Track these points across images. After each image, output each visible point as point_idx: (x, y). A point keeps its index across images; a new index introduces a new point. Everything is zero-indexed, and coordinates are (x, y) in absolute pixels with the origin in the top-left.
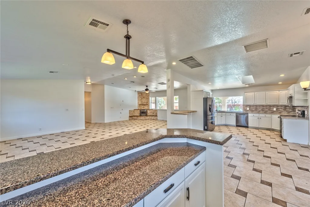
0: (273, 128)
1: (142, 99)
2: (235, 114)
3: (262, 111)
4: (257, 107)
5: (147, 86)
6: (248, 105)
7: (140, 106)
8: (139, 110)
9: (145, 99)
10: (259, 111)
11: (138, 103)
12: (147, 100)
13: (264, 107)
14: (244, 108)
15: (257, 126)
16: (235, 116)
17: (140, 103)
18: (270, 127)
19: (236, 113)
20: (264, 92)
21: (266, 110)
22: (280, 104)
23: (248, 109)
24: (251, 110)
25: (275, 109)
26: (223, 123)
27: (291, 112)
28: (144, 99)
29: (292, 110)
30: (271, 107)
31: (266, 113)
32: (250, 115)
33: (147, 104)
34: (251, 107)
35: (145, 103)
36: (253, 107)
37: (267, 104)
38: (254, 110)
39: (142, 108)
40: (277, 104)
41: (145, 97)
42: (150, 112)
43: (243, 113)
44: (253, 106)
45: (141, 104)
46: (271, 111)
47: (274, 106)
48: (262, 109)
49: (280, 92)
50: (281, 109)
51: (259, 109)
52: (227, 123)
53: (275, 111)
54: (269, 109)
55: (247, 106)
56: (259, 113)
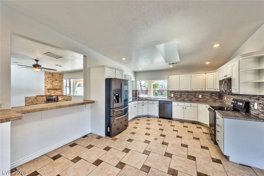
0: (199, 121)
1: (52, 82)
2: (158, 102)
3: (187, 98)
4: (182, 94)
5: (37, 61)
6: (173, 91)
7: (49, 91)
8: (44, 97)
9: (58, 82)
10: (184, 99)
11: (45, 87)
12: (60, 83)
13: (189, 94)
14: (168, 94)
15: (182, 118)
16: (158, 105)
17: (49, 86)
18: (196, 120)
19: (160, 101)
20: (189, 75)
21: (191, 97)
22: (207, 90)
23: (172, 95)
24: (176, 97)
25: (200, 96)
26: (145, 113)
27: (217, 99)
28: (56, 82)
29: (218, 97)
30: (197, 94)
31: (191, 101)
32: (174, 104)
33: (61, 89)
34: (176, 93)
35: (58, 88)
36: (177, 94)
37: (192, 89)
38: (178, 96)
39: (52, 93)
40: (203, 90)
41: (58, 80)
42: (62, 99)
43: (167, 101)
44: (178, 92)
45: (51, 88)
46: (197, 98)
47: (199, 92)
48: (187, 96)
49: (207, 74)
50: (207, 96)
51: (184, 96)
52: (149, 114)
53: (200, 99)
54: (194, 96)
55: (171, 92)
56: (183, 101)
